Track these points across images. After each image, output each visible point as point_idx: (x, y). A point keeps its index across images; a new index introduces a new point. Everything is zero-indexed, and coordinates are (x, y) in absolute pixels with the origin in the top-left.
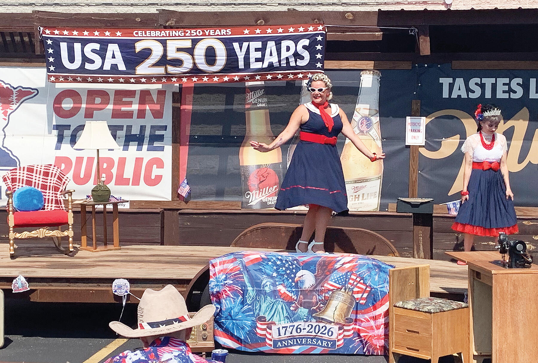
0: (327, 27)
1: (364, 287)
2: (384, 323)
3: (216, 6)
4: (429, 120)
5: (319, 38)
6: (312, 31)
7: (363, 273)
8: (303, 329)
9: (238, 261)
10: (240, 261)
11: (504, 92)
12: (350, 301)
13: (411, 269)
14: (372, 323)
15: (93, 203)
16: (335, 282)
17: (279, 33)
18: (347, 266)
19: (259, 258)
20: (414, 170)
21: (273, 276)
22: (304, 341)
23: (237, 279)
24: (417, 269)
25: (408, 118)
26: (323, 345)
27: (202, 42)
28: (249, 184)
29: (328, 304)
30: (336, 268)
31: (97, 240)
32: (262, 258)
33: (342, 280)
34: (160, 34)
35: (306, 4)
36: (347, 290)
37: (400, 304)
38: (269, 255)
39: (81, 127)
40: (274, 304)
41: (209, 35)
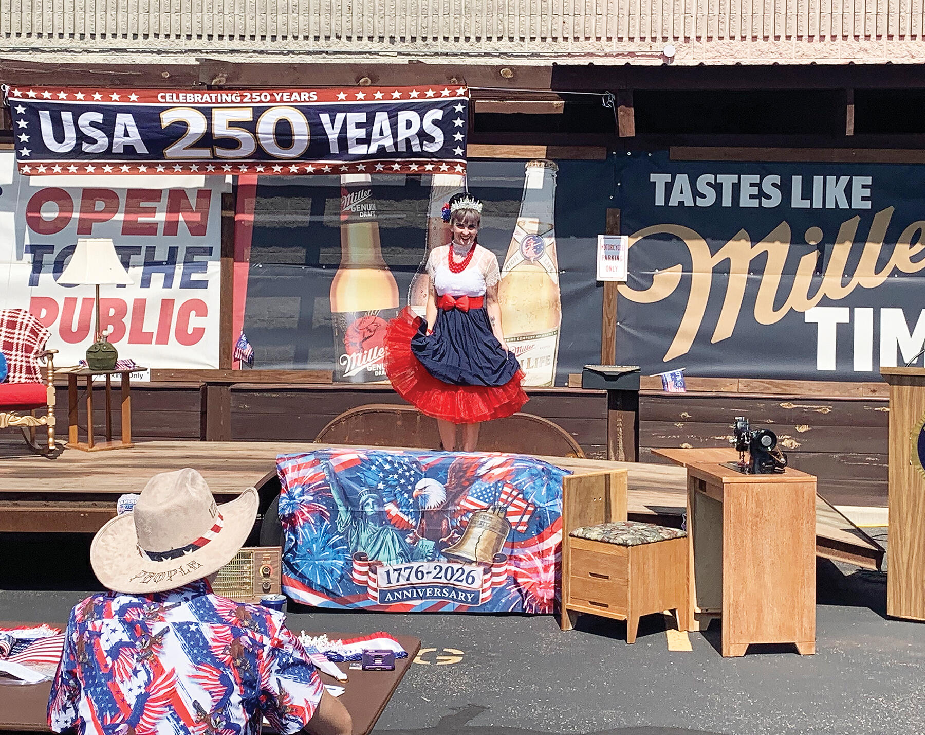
0: (471, 90)
1: (524, 505)
2: (554, 562)
3: (297, 54)
4: (634, 241)
5: (459, 108)
6: (448, 97)
7: (523, 483)
8: (427, 573)
9: (322, 464)
10: (326, 464)
11: (752, 197)
12: (500, 526)
13: (598, 476)
14: (538, 563)
15: (89, 372)
16: (478, 498)
17: (394, 99)
18: (497, 471)
19: (356, 459)
20: (609, 322)
21: (378, 488)
22: (428, 592)
23: (321, 493)
24: (608, 477)
25: (600, 237)
26: (459, 599)
27: (271, 112)
28: (346, 342)
29: (466, 534)
30: (479, 475)
31: (95, 433)
32: (361, 459)
33: (490, 495)
34: (202, 99)
35: (442, 54)
36: (497, 510)
37: (579, 532)
38: (372, 455)
39: (71, 249)
40: (380, 533)
41: (281, 101)
